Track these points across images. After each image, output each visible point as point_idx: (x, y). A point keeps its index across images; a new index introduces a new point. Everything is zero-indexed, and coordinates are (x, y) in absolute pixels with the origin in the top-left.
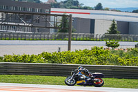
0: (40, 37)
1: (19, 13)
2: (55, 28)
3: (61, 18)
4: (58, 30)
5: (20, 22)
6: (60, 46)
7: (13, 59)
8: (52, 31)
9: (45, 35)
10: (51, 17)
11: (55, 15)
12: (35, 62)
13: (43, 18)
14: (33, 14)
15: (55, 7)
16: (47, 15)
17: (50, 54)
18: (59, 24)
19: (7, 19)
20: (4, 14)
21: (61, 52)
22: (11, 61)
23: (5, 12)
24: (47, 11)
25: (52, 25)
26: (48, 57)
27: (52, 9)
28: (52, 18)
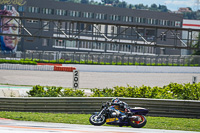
0: (167, 62)
1: (137, 26)
2: (189, 48)
3: (197, 34)
4: (193, 52)
5: (138, 39)
6: (195, 75)
7: (127, 93)
8: (184, 53)
9: (173, 58)
10: (184, 32)
11: (189, 30)
12: (159, 97)
13: (172, 34)
14: (157, 28)
15: (190, 18)
16: (177, 29)
17: (181, 86)
18: (194, 43)
19: (119, 35)
20: (116, 28)
21: (197, 83)
22: (124, 95)
23: (117, 25)
24: (177, 24)
25: (184, 44)
26: (177, 91)
27: (185, 22)
28: (185, 34)
